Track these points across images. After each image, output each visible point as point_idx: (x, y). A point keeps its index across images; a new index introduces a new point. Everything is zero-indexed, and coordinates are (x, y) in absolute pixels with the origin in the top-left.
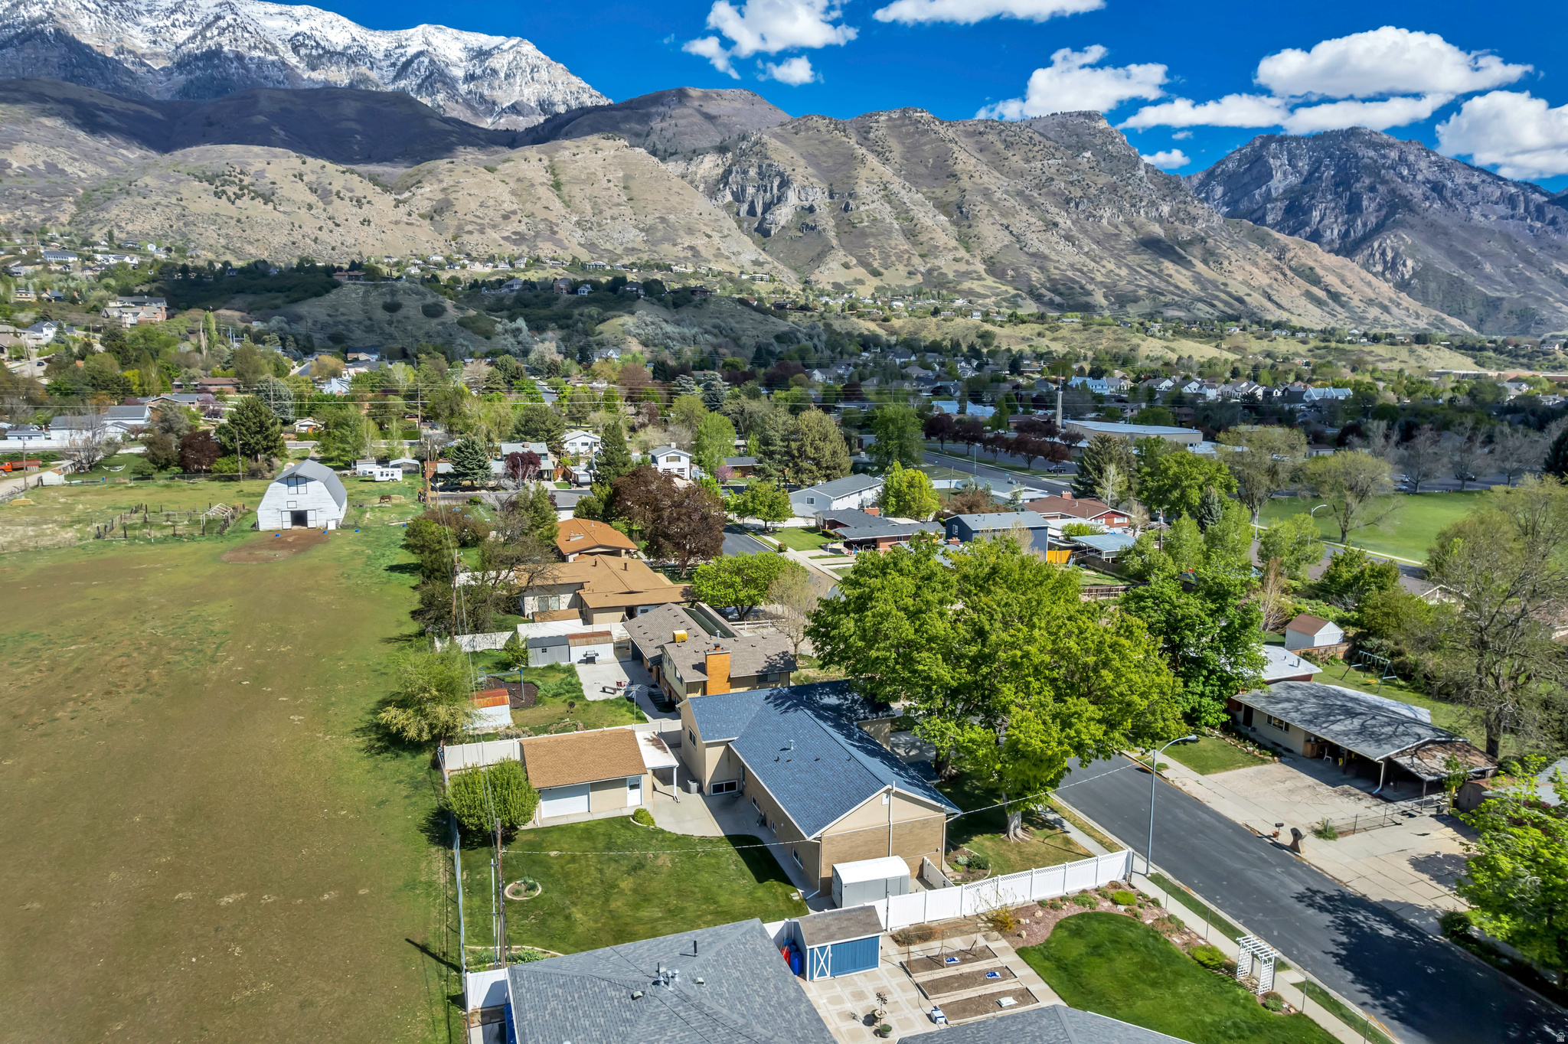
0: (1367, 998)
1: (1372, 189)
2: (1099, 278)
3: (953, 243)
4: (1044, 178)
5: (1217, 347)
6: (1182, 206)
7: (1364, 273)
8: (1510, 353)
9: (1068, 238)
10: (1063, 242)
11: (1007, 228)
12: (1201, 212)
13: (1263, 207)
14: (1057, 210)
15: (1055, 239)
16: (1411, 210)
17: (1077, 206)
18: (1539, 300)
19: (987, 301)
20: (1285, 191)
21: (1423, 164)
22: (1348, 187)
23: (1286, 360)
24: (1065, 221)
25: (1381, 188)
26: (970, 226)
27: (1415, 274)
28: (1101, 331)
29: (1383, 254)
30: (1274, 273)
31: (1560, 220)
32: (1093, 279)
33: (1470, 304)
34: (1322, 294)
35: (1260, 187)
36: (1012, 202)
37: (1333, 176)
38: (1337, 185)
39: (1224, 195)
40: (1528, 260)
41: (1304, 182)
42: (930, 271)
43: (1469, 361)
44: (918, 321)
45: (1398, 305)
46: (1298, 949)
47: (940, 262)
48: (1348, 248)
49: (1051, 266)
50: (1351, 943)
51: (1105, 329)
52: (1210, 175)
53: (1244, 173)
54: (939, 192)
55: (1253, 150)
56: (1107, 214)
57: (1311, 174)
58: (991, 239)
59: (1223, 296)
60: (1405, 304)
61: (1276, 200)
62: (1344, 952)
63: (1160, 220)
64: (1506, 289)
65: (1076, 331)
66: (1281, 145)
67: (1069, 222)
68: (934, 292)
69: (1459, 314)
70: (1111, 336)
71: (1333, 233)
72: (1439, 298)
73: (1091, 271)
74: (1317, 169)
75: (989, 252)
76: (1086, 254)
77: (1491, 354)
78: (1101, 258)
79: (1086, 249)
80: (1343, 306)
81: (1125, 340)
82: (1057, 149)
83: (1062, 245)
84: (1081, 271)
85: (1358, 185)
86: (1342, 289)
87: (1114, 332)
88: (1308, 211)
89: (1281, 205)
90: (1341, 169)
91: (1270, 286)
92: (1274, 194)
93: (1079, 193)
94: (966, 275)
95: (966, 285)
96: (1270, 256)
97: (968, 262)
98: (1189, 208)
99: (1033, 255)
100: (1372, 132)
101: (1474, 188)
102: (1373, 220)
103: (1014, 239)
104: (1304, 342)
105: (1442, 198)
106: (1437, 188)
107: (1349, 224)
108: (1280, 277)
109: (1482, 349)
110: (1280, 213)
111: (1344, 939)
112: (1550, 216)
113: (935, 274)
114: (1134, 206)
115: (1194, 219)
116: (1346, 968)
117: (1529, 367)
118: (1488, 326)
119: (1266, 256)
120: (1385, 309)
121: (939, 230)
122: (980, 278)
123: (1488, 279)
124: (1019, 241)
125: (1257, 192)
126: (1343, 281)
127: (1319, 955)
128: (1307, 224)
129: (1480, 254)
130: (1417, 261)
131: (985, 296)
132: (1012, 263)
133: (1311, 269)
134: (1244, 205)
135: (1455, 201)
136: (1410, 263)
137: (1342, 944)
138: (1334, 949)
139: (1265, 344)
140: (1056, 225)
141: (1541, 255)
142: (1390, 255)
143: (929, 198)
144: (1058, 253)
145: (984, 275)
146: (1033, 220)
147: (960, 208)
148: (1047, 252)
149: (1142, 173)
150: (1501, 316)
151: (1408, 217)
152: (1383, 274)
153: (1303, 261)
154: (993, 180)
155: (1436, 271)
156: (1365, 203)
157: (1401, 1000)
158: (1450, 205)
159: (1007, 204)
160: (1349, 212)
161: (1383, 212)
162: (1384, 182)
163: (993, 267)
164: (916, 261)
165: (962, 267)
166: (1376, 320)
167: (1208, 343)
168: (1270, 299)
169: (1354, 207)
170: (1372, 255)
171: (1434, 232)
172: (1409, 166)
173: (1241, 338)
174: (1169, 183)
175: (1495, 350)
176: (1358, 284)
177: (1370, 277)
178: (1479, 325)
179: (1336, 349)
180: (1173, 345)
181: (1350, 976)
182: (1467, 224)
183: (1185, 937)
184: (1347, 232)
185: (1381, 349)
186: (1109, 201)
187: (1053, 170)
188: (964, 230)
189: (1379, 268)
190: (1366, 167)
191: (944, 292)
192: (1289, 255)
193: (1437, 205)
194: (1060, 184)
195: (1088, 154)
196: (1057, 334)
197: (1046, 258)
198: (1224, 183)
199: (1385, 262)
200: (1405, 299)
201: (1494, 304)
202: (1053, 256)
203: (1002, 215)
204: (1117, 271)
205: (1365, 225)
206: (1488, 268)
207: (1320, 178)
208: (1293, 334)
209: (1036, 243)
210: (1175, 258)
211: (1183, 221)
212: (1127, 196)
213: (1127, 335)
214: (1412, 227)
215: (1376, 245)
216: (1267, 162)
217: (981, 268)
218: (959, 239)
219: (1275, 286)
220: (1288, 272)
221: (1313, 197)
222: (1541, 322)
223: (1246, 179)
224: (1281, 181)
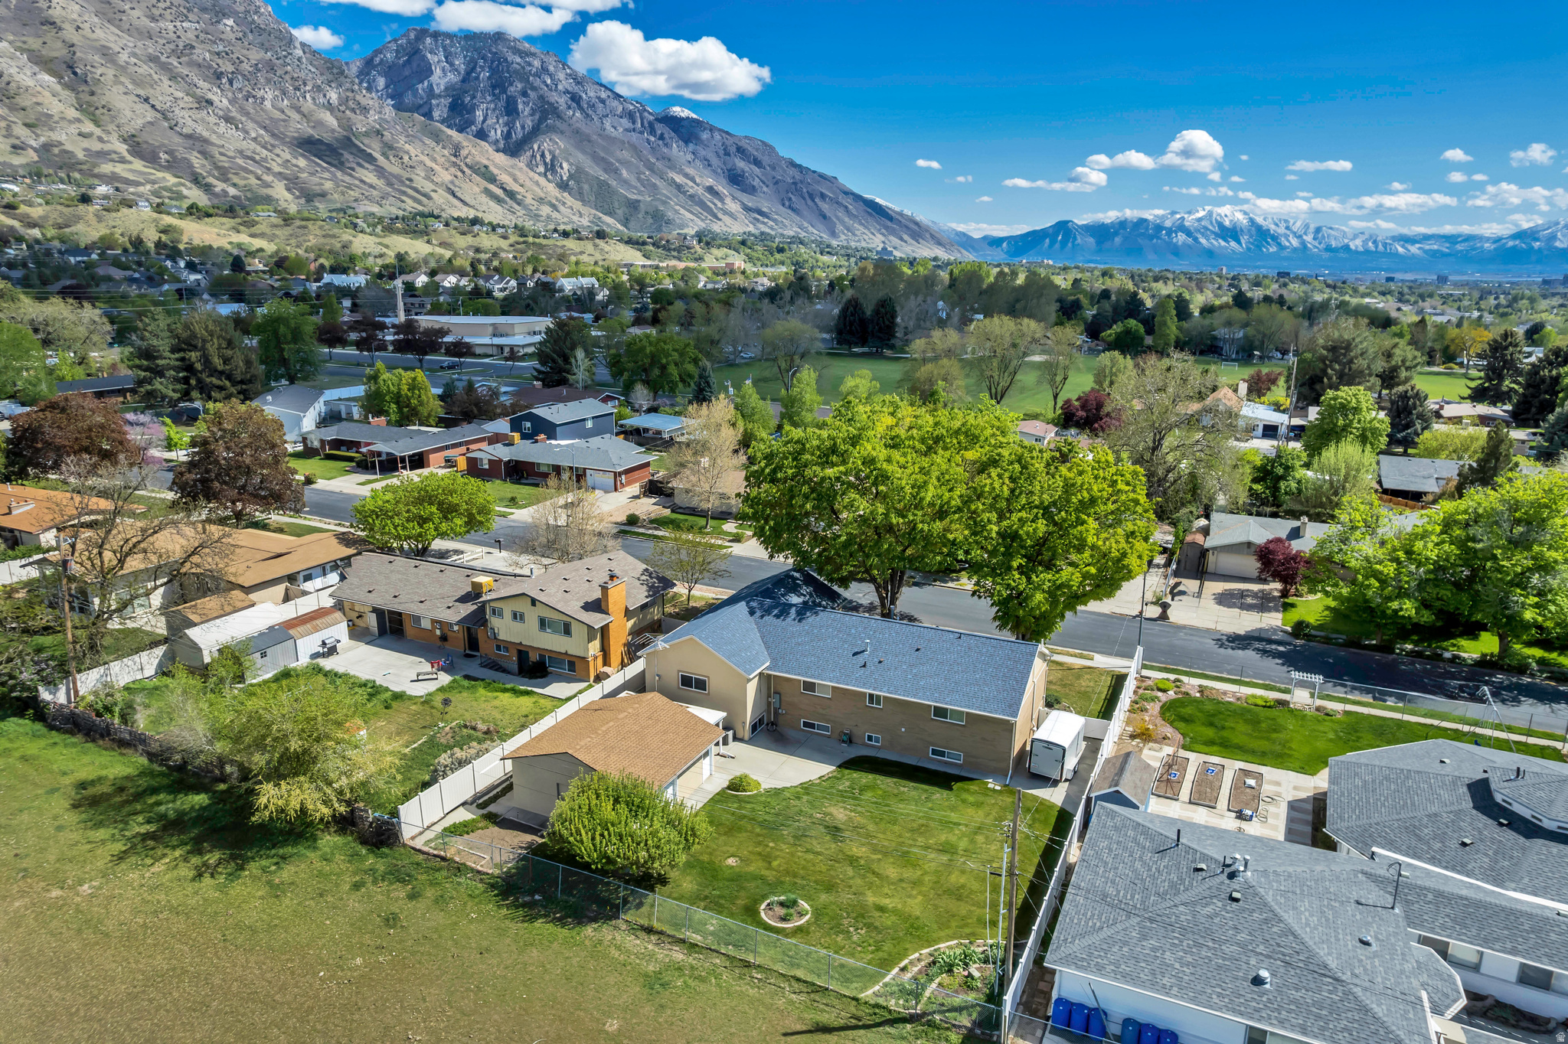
1: (524, 94)
2: (277, 169)
3: (73, 113)
4: (181, 45)
5: (428, 242)
6: (349, 94)
7: (532, 174)
8: (664, 248)
9: (228, 120)
10: (223, 124)
11: (146, 100)
12: (371, 102)
13: (428, 103)
14: (206, 85)
15: (212, 119)
16: (559, 117)
17: (231, 82)
18: (664, 203)
19: (141, 189)
20: (446, 89)
21: (561, 76)
22: (504, 91)
23: (495, 255)
24: (220, 100)
25: (532, 94)
26: (92, 94)
27: (571, 177)
28: (305, 227)
29: (543, 156)
30: (453, 170)
31: (666, 136)
32: (269, 169)
33: (616, 205)
34: (499, 192)
35: (422, 82)
36: (144, 69)
37: (489, 78)
38: (494, 87)
39: (387, 87)
40: (651, 168)
41: (463, 81)
42: (46, 147)
43: (639, 254)
44: (66, 210)
45: (564, 204)
47: (59, 136)
48: (513, 148)
49: (215, 152)
51: (310, 224)
52: (369, 63)
53: (404, 65)
54: (34, 43)
55: (409, 42)
56: (269, 95)
57: (468, 73)
58: (128, 114)
59: (410, 192)
60: (569, 204)
61: (440, 96)
63: (329, 106)
64: (640, 193)
65: (276, 226)
66: (436, 41)
67: (225, 101)
68: (62, 175)
69: (610, 214)
70: (318, 232)
71: (497, 133)
72: (593, 199)
73: (265, 160)
74: (473, 69)
75: (130, 129)
76: (255, 139)
77: (651, 248)
78: (273, 146)
79: (254, 135)
80: (519, 204)
81: (334, 236)
82: (189, 10)
83: (223, 127)
84: (253, 159)
85: (512, 89)
86: (516, 188)
87: (321, 228)
88: (472, 110)
89: (446, 102)
90: (494, 71)
91: (452, 182)
92: (437, 91)
93: (231, 68)
94: (103, 155)
95: (106, 168)
96: (446, 152)
97: (100, 139)
98: (358, 98)
99: (189, 137)
100: (515, 40)
101: (603, 101)
102: (529, 123)
103: (159, 115)
104: (505, 238)
105: (581, 108)
106: (575, 98)
107: (510, 125)
108: (459, 174)
109: (644, 243)
110: (446, 110)
112: (659, 132)
113: (56, 151)
114: (297, 89)
115: (365, 110)
117: (679, 259)
118: (632, 224)
119: (443, 153)
120: (554, 207)
121: (47, 94)
122: (123, 161)
123: (625, 183)
124: (166, 118)
125: (420, 86)
126: (515, 180)
128: (473, 123)
129: (618, 161)
130: (571, 164)
131: (137, 184)
132: (163, 145)
133: (486, 167)
134: (408, 98)
135: (590, 112)
136: (565, 165)
139: (469, 240)
140: (210, 103)
141: (659, 165)
142: (548, 158)
143: (22, 50)
144: (221, 136)
145: (129, 158)
146: (180, 94)
147: (71, 67)
148: (205, 134)
149: (299, 52)
150: (640, 216)
151: (558, 123)
152: (545, 175)
153: (478, 159)
154: (112, 38)
155: (587, 174)
156: (520, 107)
158: (588, 115)
159: (140, 71)
160: (508, 114)
161: (537, 117)
162: (534, 89)
163: (137, 147)
164: (20, 131)
165: (97, 146)
166: (549, 217)
167: (417, 238)
168: (454, 195)
169: (511, 110)
170: (533, 156)
171: (581, 139)
172: (551, 75)
173: (446, 234)
174: (331, 67)
175: (654, 244)
176: (528, 183)
177: (537, 177)
178: (625, 222)
179: (534, 244)
180: (386, 241)
182: (602, 133)
184: (509, 134)
185: (571, 244)
186: (268, 81)
187: (191, 35)
188: (86, 97)
189: (541, 169)
190: (516, 72)
191: (77, 175)
192: (464, 152)
193: (578, 114)
194: (202, 53)
195: (230, 22)
196: (253, 230)
197: (206, 141)
198: (386, 75)
199: (545, 164)
200: (570, 200)
201: (634, 205)
202: (214, 138)
203: (134, 82)
204: (294, 161)
205: (523, 127)
206: (625, 173)
207: (477, 78)
208: (494, 230)
209: (190, 122)
210: (354, 150)
211: (353, 111)
212: (287, 77)
213: (336, 231)
214: (562, 132)
215: (536, 147)
216: (424, 56)
217: (122, 148)
218: (80, 108)
219: (457, 182)
220: (466, 169)
221: (474, 97)
222: (669, 222)
223: (407, 72)
224: (441, 78)
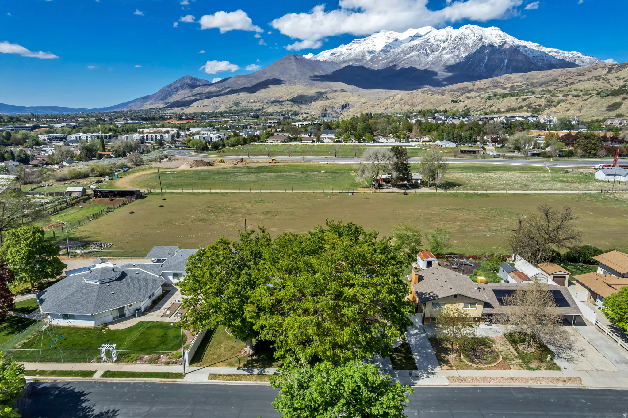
0: (67, 387)
46: (101, 387)
50: (80, 405)
62: (82, 398)
111: (84, 405)
116: (79, 392)
127: (92, 390)
137: (84, 402)
138: (87, 397)
157: (52, 395)
181: (76, 390)
183: (144, 360)
